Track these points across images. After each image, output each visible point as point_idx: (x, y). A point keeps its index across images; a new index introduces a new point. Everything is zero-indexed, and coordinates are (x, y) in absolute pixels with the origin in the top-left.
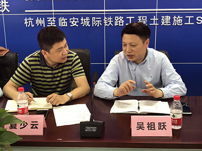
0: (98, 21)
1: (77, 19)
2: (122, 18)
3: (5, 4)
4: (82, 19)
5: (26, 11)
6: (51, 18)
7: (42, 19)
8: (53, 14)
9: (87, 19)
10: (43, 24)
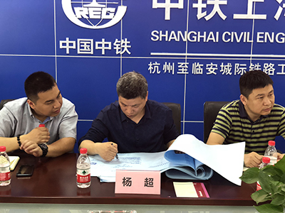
0: (243, 69)
1: (216, 65)
2: (273, 65)
3: (126, 44)
4: (222, 66)
5: (152, 54)
6: (182, 64)
7: (171, 64)
8: (186, 58)
9: (228, 66)
10: (171, 71)
